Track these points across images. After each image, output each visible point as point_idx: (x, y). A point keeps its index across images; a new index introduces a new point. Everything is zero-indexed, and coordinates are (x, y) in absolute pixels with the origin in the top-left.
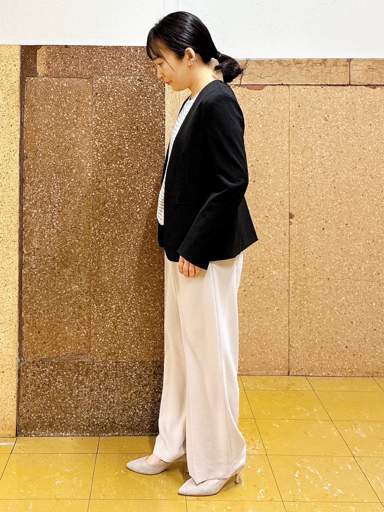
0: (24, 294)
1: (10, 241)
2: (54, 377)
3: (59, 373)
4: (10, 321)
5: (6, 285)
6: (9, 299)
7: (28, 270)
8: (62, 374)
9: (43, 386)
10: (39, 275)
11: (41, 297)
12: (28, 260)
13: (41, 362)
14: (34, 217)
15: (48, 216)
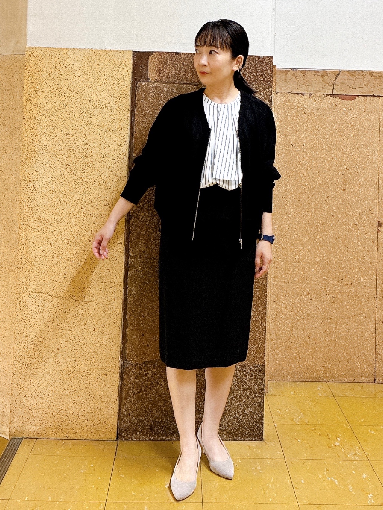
0: (129, 297)
1: (116, 244)
2: (156, 380)
3: (161, 377)
4: (114, 323)
5: (111, 287)
6: (115, 302)
7: (133, 273)
8: (164, 377)
9: (145, 389)
10: (144, 277)
11: (146, 300)
12: (133, 262)
13: (144, 365)
14: (141, 219)
15: (155, 220)
